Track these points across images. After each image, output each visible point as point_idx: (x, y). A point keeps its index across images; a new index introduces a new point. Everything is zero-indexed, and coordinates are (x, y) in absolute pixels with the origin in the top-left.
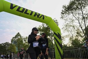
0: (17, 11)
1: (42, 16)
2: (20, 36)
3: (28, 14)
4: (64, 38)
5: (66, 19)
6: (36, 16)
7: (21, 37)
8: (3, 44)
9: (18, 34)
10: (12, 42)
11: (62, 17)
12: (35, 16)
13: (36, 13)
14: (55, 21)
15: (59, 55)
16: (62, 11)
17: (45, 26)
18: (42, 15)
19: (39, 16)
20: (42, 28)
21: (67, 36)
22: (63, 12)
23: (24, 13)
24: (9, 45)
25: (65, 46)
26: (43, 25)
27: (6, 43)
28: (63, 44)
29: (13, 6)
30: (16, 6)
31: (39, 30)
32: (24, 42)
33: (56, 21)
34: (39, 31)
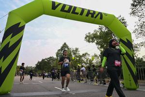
0: (61, 11)
1: (100, 15)
2: (67, 47)
3: (77, 13)
4: (138, 47)
5: (141, 15)
6: (90, 15)
7: (68, 49)
8: (46, 59)
9: (65, 45)
10: (57, 56)
11: (133, 13)
12: (87, 15)
13: (89, 11)
14: (120, 20)
15: (129, 75)
16: (132, 2)
17: (104, 29)
18: (99, 13)
19: (95, 15)
20: (98, 34)
21: (142, 44)
22: (135, 3)
23: (72, 13)
24: (54, 60)
25: (140, 60)
26: (100, 29)
27: (51, 57)
28: (135, 58)
29: (56, 5)
30: (60, 4)
31: (95, 37)
32: (73, 56)
33: (123, 20)
34: (94, 39)
